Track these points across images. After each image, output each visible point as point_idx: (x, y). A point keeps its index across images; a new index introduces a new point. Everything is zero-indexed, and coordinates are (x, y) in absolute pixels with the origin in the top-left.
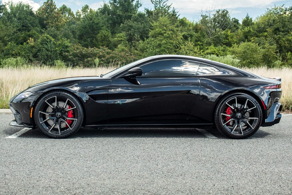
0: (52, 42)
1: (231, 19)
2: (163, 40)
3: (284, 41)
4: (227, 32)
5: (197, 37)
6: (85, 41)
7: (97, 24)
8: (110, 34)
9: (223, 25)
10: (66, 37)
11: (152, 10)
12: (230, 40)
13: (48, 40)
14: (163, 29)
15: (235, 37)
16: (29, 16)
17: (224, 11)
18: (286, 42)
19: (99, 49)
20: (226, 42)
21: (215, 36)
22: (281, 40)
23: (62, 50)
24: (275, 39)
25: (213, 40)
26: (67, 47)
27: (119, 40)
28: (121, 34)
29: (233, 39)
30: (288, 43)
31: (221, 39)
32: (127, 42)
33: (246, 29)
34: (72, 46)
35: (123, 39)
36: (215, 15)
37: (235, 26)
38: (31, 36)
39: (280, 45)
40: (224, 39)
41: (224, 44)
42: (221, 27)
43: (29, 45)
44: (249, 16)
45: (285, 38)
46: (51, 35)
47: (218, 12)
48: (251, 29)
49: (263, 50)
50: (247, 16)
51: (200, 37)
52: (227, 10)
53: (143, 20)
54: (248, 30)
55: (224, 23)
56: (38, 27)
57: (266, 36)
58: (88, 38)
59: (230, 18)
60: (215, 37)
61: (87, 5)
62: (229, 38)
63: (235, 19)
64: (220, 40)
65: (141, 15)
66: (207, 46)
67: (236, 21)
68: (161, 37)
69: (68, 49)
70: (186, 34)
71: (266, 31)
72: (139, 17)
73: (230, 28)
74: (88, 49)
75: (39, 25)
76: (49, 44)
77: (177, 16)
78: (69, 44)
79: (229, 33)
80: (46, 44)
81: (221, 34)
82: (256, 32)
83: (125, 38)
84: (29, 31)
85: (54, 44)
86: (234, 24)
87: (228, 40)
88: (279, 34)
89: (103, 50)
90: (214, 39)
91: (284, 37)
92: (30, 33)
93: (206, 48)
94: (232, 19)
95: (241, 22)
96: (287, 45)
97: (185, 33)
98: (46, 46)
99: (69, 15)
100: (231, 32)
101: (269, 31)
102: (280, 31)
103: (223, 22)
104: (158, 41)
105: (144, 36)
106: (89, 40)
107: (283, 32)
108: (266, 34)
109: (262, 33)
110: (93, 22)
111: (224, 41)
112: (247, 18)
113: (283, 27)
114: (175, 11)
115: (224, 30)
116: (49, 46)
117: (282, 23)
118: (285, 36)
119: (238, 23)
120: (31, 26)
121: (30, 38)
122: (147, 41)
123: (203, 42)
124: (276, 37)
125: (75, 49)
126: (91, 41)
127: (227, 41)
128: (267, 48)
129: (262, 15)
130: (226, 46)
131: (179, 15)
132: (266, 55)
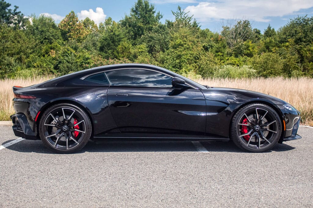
0: (72, 54)
1: (252, 29)
2: (183, 51)
3: (305, 51)
4: (248, 43)
5: (217, 48)
6: (106, 52)
7: (118, 36)
8: (131, 45)
9: (245, 35)
10: (87, 49)
11: (173, 21)
12: (251, 50)
13: (69, 52)
14: (183, 40)
15: (257, 48)
16: (51, 29)
17: (245, 22)
18: (308, 52)
19: (119, 61)
20: (247, 52)
21: (236, 47)
22: (302, 50)
23: (82, 62)
24: (297, 49)
25: (234, 50)
26: (87, 59)
27: (140, 52)
28: (142, 46)
29: (255, 50)
30: (309, 53)
31: (242, 49)
32: (148, 53)
33: (268, 40)
34: (93, 58)
35: (144, 51)
36: (236, 26)
37: (256, 36)
38: (53, 49)
39: (301, 55)
40: (245, 50)
41: (245, 55)
42: (243, 38)
43: (51, 56)
44: (271, 26)
45: (307, 48)
46: (72, 48)
47: (239, 23)
48: (273, 40)
49: (284, 60)
50: (269, 26)
51: (220, 48)
52: (249, 21)
53: (163, 32)
54: (270, 40)
55: (246, 33)
56: (60, 40)
57: (287, 47)
58: (108, 50)
59: (252, 28)
60: (236, 48)
61: (110, 18)
62: (250, 48)
63: (256, 29)
64: (241, 51)
65: (161, 27)
66: (227, 57)
67: (258, 32)
68: (181, 48)
69: (88, 61)
70: (207, 45)
71: (288, 41)
72: (159, 29)
73: (251, 39)
74: (108, 60)
75: (61, 38)
76: (70, 56)
77: (198, 27)
78: (90, 56)
79: (250, 44)
80: (67, 56)
81: (242, 44)
82: (278, 42)
83: (145, 50)
84: (51, 43)
85: (75, 56)
86: (256, 34)
87: (249, 50)
88: (301, 44)
89: (123, 61)
91: (305, 48)
92: (53, 45)
93: (227, 58)
94: (254, 30)
95: (262, 33)
96: (308, 55)
97: (205, 44)
98: (66, 58)
99: (92, 27)
100: (252, 43)
101: (290, 42)
102: (301, 41)
103: (245, 32)
104: (179, 52)
105: (164, 47)
106: (110, 51)
107: (305, 42)
108: (287, 44)
109: (283, 43)
110: (114, 34)
111: (245, 52)
112: (269, 28)
113: (305, 37)
114: (196, 22)
115: (245, 40)
116: (70, 57)
117: (304, 33)
118: (307, 46)
119: (259, 34)
120: (53, 38)
121: (52, 51)
122: (167, 52)
123: (223, 53)
124: (298, 47)
125: (95, 61)
126: (112, 53)
127: (249, 51)
128: (288, 58)
129: (285, 26)
130: (247, 56)
131: (200, 26)
132: (287, 65)
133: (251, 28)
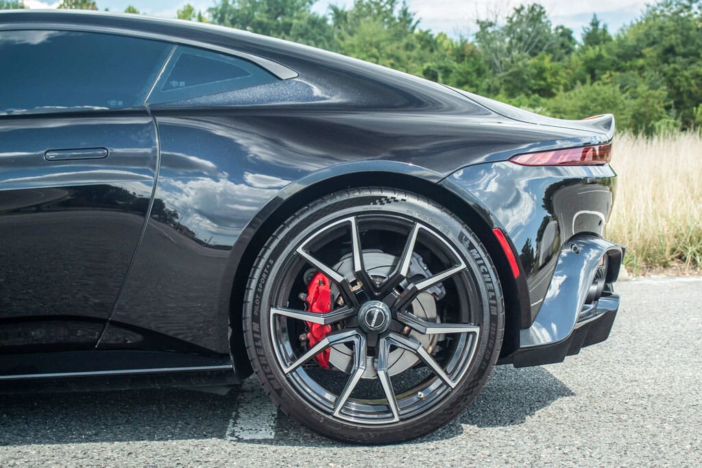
1: (553, 27)
3: (687, 79)
4: (541, 62)
5: (461, 74)
9: (532, 42)
11: (346, 9)
12: (549, 80)
14: (369, 53)
15: (564, 74)
17: (533, 8)
18: (693, 82)
20: (540, 85)
21: (510, 71)
22: (678, 77)
24: (665, 75)
25: (505, 81)
29: (558, 78)
30: (697, 85)
31: (526, 77)
33: (592, 52)
36: (510, 20)
37: (563, 45)
39: (678, 88)
40: (534, 79)
41: (534, 92)
42: (528, 49)
44: (598, 19)
45: (690, 71)
47: (518, 11)
48: (604, 53)
49: (633, 102)
50: (593, 20)
51: (468, 73)
52: (543, 6)
53: (320, 35)
54: (597, 53)
55: (535, 37)
57: (641, 69)
59: (551, 25)
60: (511, 74)
62: (547, 75)
63: (562, 27)
64: (524, 81)
65: (316, 23)
67: (567, 34)
70: (433, 67)
71: (641, 56)
72: (309, 27)
73: (550, 51)
77: (413, 23)
79: (547, 62)
81: (526, 66)
82: (616, 58)
86: (561, 39)
87: (545, 79)
88: (674, 62)
90: (508, 78)
91: (686, 69)
94: (557, 29)
95: (578, 37)
96: (694, 89)
97: (429, 64)
100: (553, 60)
101: (648, 55)
102: (675, 54)
103: (533, 35)
107: (684, 55)
108: (641, 62)
109: (630, 60)
111: (535, 85)
112: (595, 24)
113: (684, 44)
114: (409, 11)
115: (533, 54)
117: (682, 34)
118: (688, 68)
119: (570, 38)
124: (666, 68)
127: (542, 83)
128: (644, 95)
129: (635, 22)
130: (540, 95)
131: (418, 22)
132: (640, 114)
133: (549, 24)
